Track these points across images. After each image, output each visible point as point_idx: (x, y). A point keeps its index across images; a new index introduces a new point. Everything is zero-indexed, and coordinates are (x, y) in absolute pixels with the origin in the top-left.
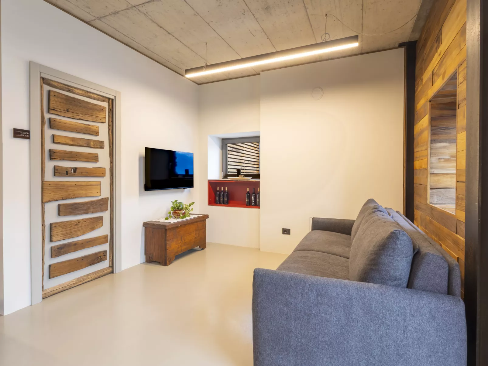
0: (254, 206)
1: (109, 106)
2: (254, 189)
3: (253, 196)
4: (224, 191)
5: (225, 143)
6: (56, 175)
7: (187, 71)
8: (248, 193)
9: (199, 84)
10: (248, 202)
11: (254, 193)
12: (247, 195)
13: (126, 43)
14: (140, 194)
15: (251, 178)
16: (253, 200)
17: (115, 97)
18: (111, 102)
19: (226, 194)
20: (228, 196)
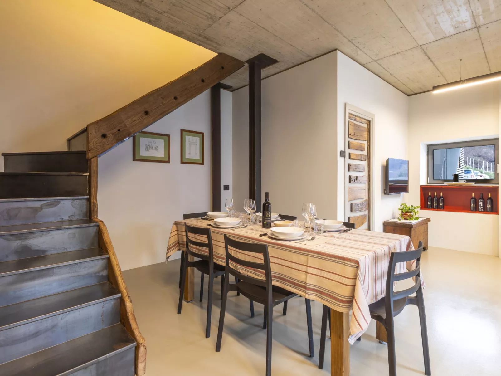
0: (483, 211)
1: (368, 127)
2: (482, 194)
3: (481, 201)
4: (439, 197)
5: (431, 149)
6: (351, 182)
7: (435, 88)
8: (474, 198)
9: (408, 96)
10: (473, 207)
11: (482, 199)
12: (472, 200)
13: (377, 73)
14: (382, 198)
15: (475, 183)
16: (482, 205)
17: (372, 119)
18: (369, 123)
19: (441, 199)
20: (443, 201)
